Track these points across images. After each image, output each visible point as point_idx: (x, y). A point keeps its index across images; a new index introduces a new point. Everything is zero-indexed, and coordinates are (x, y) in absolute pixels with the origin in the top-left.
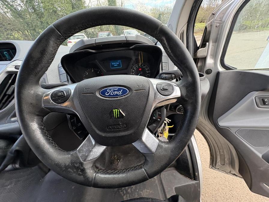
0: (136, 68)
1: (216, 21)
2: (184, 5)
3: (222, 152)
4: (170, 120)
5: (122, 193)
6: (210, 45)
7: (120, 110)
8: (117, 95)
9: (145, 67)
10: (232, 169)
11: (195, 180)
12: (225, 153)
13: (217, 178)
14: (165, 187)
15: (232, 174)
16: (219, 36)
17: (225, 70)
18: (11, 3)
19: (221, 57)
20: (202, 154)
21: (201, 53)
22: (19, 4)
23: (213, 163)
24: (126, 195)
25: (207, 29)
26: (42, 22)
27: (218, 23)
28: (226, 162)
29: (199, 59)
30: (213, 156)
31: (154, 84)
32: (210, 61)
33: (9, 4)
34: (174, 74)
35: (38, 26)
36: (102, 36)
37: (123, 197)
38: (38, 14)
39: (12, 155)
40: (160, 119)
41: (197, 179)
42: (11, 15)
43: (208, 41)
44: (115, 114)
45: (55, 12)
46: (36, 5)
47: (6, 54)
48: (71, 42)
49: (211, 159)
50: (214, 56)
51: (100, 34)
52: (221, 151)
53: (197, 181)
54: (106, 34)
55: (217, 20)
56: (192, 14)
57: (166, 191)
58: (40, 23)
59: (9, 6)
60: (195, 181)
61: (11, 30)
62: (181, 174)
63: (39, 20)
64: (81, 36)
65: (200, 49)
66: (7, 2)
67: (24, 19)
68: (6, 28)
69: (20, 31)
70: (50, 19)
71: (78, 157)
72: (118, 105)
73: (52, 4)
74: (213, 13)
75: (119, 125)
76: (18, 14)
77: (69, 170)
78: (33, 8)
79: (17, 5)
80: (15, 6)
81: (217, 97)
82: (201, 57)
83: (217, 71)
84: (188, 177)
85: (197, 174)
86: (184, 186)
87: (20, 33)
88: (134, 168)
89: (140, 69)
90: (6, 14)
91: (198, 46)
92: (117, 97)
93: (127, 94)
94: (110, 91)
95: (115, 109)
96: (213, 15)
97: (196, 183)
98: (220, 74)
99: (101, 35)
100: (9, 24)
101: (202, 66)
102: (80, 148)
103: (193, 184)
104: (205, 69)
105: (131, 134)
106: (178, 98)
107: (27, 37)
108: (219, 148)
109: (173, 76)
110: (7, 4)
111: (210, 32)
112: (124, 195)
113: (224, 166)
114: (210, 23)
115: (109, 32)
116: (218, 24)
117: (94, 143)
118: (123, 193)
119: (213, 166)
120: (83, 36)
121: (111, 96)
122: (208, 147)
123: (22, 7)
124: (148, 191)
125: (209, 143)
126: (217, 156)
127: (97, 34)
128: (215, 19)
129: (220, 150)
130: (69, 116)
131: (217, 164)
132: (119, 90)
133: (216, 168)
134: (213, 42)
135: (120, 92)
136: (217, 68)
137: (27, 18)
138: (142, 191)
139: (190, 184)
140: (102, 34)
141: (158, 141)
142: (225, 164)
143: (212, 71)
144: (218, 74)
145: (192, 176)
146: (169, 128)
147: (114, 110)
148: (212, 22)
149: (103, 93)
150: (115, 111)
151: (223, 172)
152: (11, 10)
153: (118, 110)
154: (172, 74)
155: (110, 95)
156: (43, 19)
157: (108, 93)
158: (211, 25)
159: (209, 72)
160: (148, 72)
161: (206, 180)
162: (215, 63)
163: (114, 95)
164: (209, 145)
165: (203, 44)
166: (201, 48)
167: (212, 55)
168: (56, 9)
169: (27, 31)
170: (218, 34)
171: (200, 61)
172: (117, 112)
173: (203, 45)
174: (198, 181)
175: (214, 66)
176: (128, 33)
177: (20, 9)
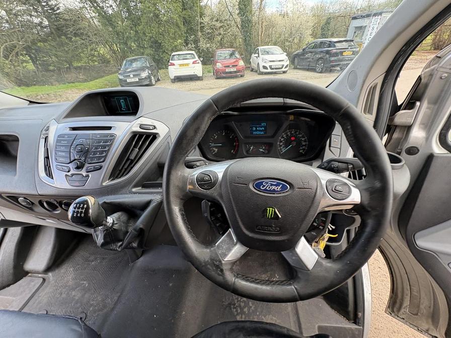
0: (287, 136)
1: (442, 70)
2: (384, 49)
3: (417, 292)
4: (334, 227)
5: (235, 310)
6: (423, 108)
7: (276, 210)
8: (274, 190)
9: (300, 136)
10: (432, 327)
11: (355, 323)
12: (423, 295)
13: (398, 333)
14: (302, 320)
15: (431, 335)
16: (444, 93)
17: (446, 152)
18: (101, 4)
19: (442, 130)
20: (376, 284)
21: (402, 117)
22: (111, 5)
23: (394, 305)
24: (240, 316)
25: (421, 79)
26: (136, 32)
27: (446, 73)
28: (422, 312)
29: (396, 126)
30: (396, 295)
31: (323, 179)
32: (417, 134)
33: (98, 5)
34: (352, 164)
35: (131, 38)
36: (222, 55)
37: (235, 316)
38: (133, 19)
39: (136, 233)
40: (322, 226)
41: (359, 323)
42: (99, 21)
43: (420, 99)
44: (269, 213)
45: (157, 16)
46: (132, 6)
47: (122, 102)
48: (174, 65)
49: (391, 297)
50: (428, 126)
51: (219, 52)
52: (415, 289)
53: (360, 326)
54: (227, 52)
55: (443, 68)
56: (396, 62)
57: (303, 326)
58: (134, 33)
59: (98, 8)
60: (354, 325)
61: (97, 43)
62: (332, 308)
63: (134, 28)
64: (190, 55)
65: (401, 112)
66: (96, 2)
67: (114, 27)
68: (90, 41)
69: (107, 46)
70: (149, 28)
71: (216, 254)
72: (275, 203)
73: (155, 4)
74: (439, 55)
75: (271, 227)
76: (107, 19)
77: (208, 266)
78: (128, 10)
79: (108, 7)
80: (105, 9)
81: (421, 195)
82: (401, 124)
83: (431, 152)
84: (344, 317)
85: (360, 314)
86: (335, 328)
87: (106, 48)
88: (282, 282)
89: (292, 139)
90: (93, 20)
91: (399, 104)
92: (274, 194)
93: (287, 192)
94: (267, 185)
95: (270, 207)
96: (437, 59)
97: (356, 328)
98: (434, 158)
99: (219, 55)
100: (95, 34)
101: (402, 138)
102: (219, 244)
103: (351, 329)
104: (407, 145)
105: (283, 241)
106: (355, 205)
107: (115, 53)
108: (411, 284)
109: (351, 166)
110: (96, 5)
111: (426, 86)
112: (237, 314)
113: (415, 316)
114: (429, 71)
115: (234, 49)
116: (446, 75)
117: (235, 241)
118: (237, 311)
119: (393, 311)
120: (193, 56)
121: (267, 190)
122: (388, 275)
123: (113, 9)
124: (274, 318)
125: (393, 270)
126: (405, 296)
127: (215, 51)
128: (440, 65)
129: (412, 287)
130: (210, 203)
131: (402, 310)
132: (277, 185)
133: (398, 317)
134: (429, 103)
135: (279, 188)
136: (430, 147)
137: (118, 26)
138: (265, 317)
139: (345, 328)
140: (222, 52)
141: (317, 257)
142: (419, 314)
143: (418, 150)
144: (430, 158)
145: (352, 316)
146: (330, 237)
147: (268, 209)
148: (433, 70)
149: (258, 186)
150: (270, 211)
151: (411, 326)
152: (100, 14)
153: (273, 209)
154: (349, 164)
155: (265, 190)
156: (140, 27)
157: (264, 186)
158: (431, 75)
159: (412, 151)
160: (304, 143)
161: (375, 331)
162: (428, 139)
163: (270, 191)
164: (391, 273)
165: (409, 101)
166: (405, 109)
167: (423, 124)
168: (158, 12)
169: (116, 45)
170: (442, 91)
171: (398, 130)
172: (272, 212)
173: (410, 104)
174: (362, 327)
175: (425, 142)
176: (265, 51)
177: (110, 12)
